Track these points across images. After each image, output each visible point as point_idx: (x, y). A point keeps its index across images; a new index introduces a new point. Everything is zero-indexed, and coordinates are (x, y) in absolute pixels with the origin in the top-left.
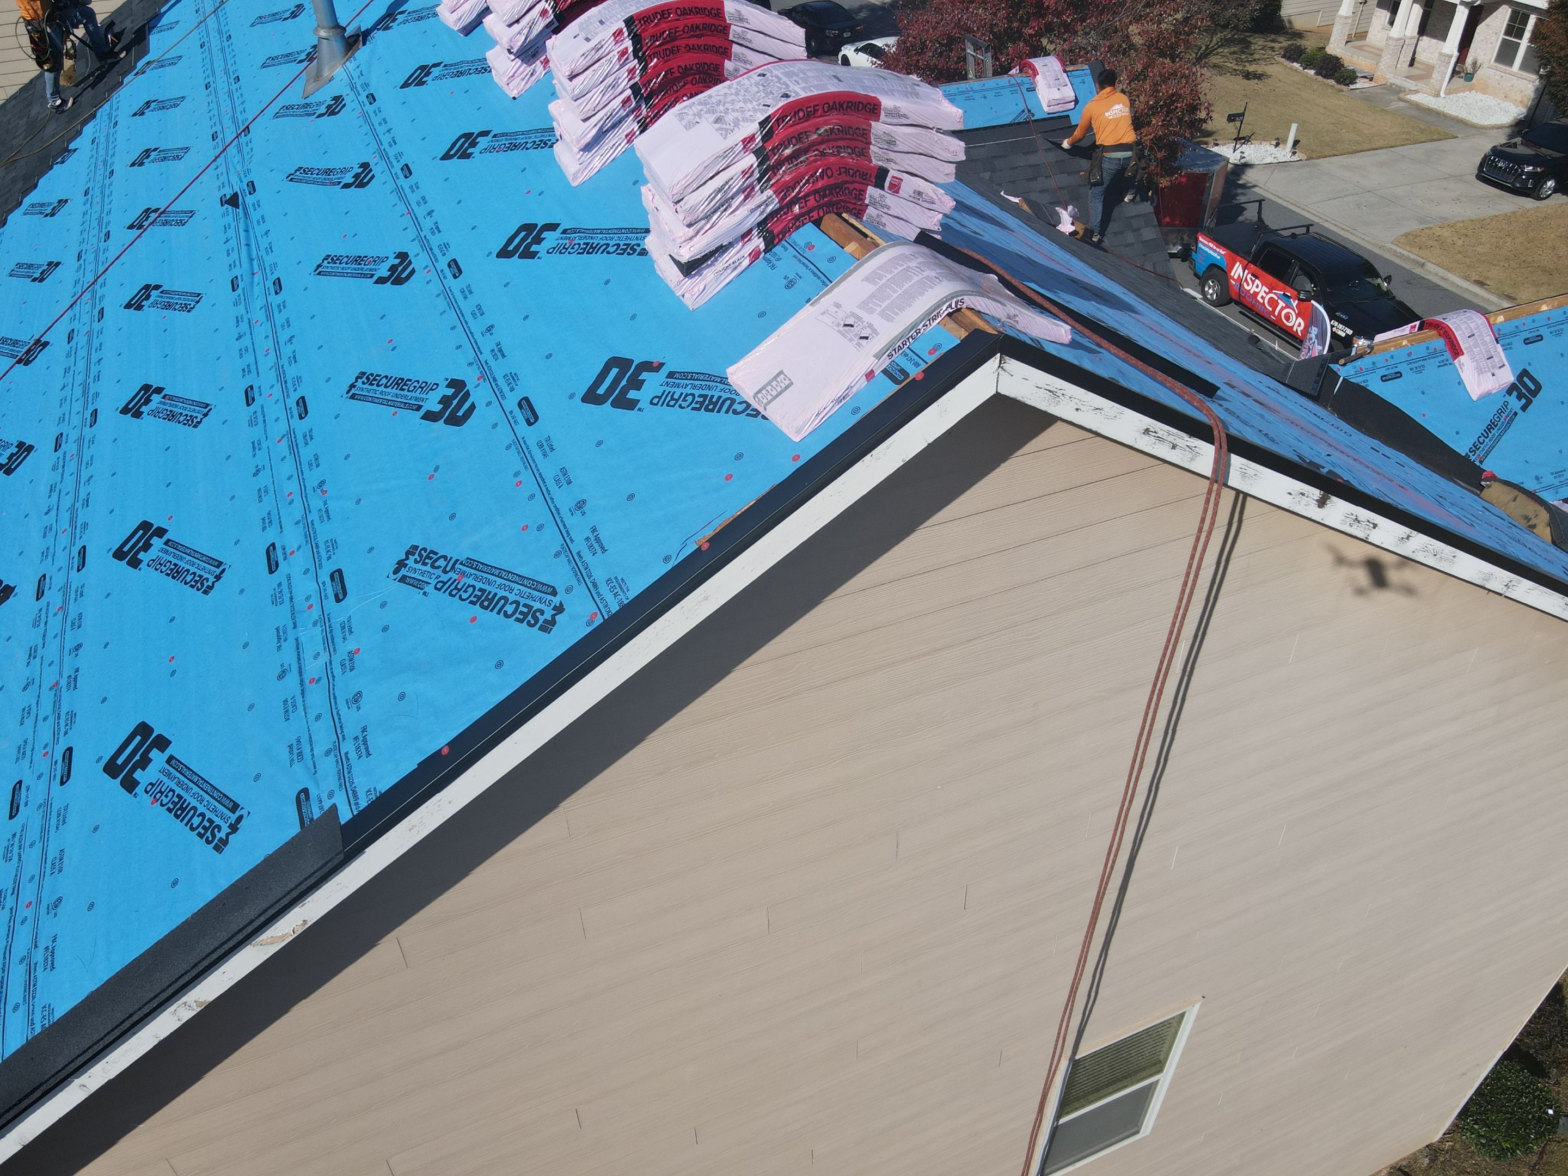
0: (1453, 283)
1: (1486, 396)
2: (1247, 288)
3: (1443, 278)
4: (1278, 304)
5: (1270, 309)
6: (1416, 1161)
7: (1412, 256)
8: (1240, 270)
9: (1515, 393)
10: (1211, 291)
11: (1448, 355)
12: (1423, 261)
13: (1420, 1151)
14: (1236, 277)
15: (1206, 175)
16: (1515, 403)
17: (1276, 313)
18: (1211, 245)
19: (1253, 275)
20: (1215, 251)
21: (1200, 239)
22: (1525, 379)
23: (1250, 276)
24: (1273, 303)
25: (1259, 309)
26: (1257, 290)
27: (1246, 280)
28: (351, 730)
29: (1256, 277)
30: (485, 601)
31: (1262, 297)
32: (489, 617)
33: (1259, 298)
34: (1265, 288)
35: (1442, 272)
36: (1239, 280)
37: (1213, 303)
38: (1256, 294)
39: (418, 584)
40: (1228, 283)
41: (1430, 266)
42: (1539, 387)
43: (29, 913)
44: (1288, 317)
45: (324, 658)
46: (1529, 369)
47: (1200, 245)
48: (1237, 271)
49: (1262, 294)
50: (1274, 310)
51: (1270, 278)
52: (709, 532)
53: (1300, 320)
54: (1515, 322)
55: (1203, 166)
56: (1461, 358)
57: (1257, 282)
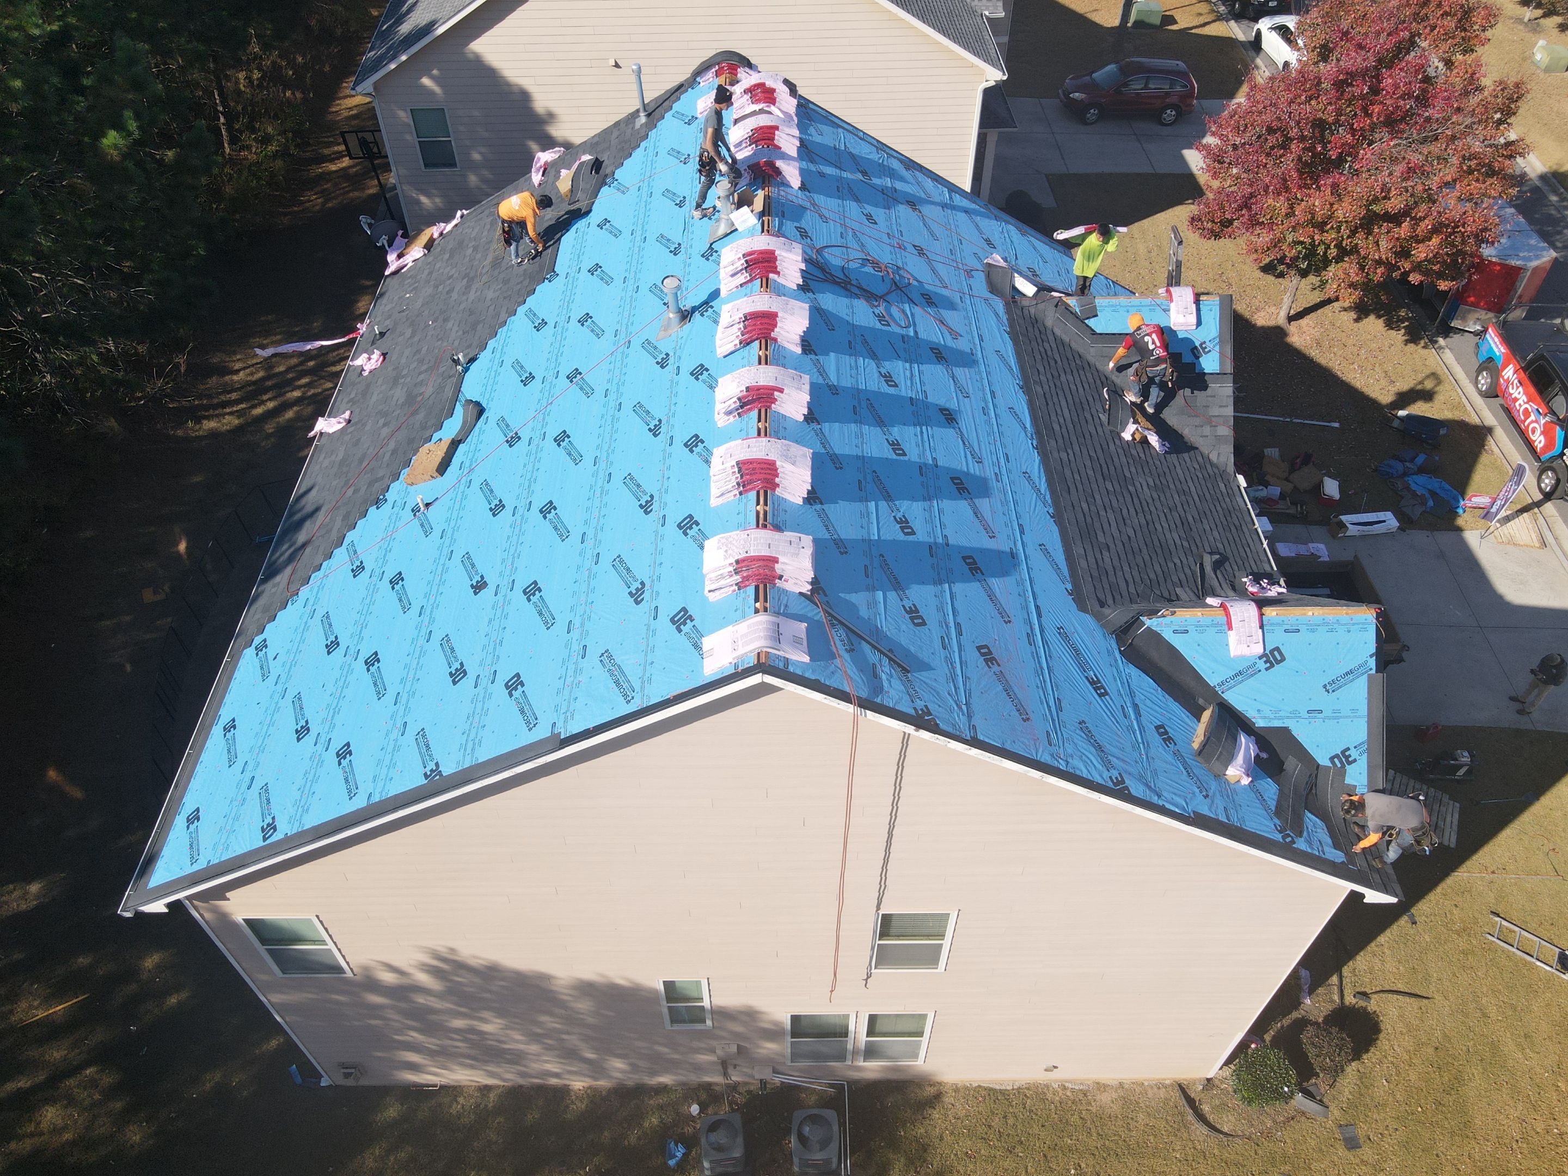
1: (1243, 657)
2: (1511, 391)
4: (1529, 416)
5: (1523, 418)
6: (1194, 1084)
8: (1511, 373)
9: (1265, 659)
10: (1483, 382)
11: (1226, 627)
13: (1200, 1080)
14: (1506, 377)
15: (1521, 269)
16: (1261, 665)
18: (1496, 340)
19: (1519, 382)
20: (1497, 346)
21: (1490, 330)
22: (1276, 653)
23: (1516, 381)
24: (1527, 413)
25: (1515, 414)
26: (1518, 397)
27: (1513, 384)
28: (571, 709)
29: (1521, 384)
30: (617, 683)
31: (1520, 405)
32: (616, 690)
33: (1517, 404)
34: (1524, 398)
36: (1508, 381)
37: (1481, 393)
38: (1516, 400)
39: (604, 666)
40: (1498, 380)
42: (1283, 659)
43: (476, 725)
44: (1533, 432)
45: (572, 679)
46: (1281, 648)
47: (1487, 336)
48: (1509, 372)
49: (1520, 401)
50: (1526, 419)
51: (1532, 390)
52: (675, 694)
53: (1542, 438)
54: (1282, 618)
55: (1524, 259)
56: (1230, 632)
57: (1521, 389)
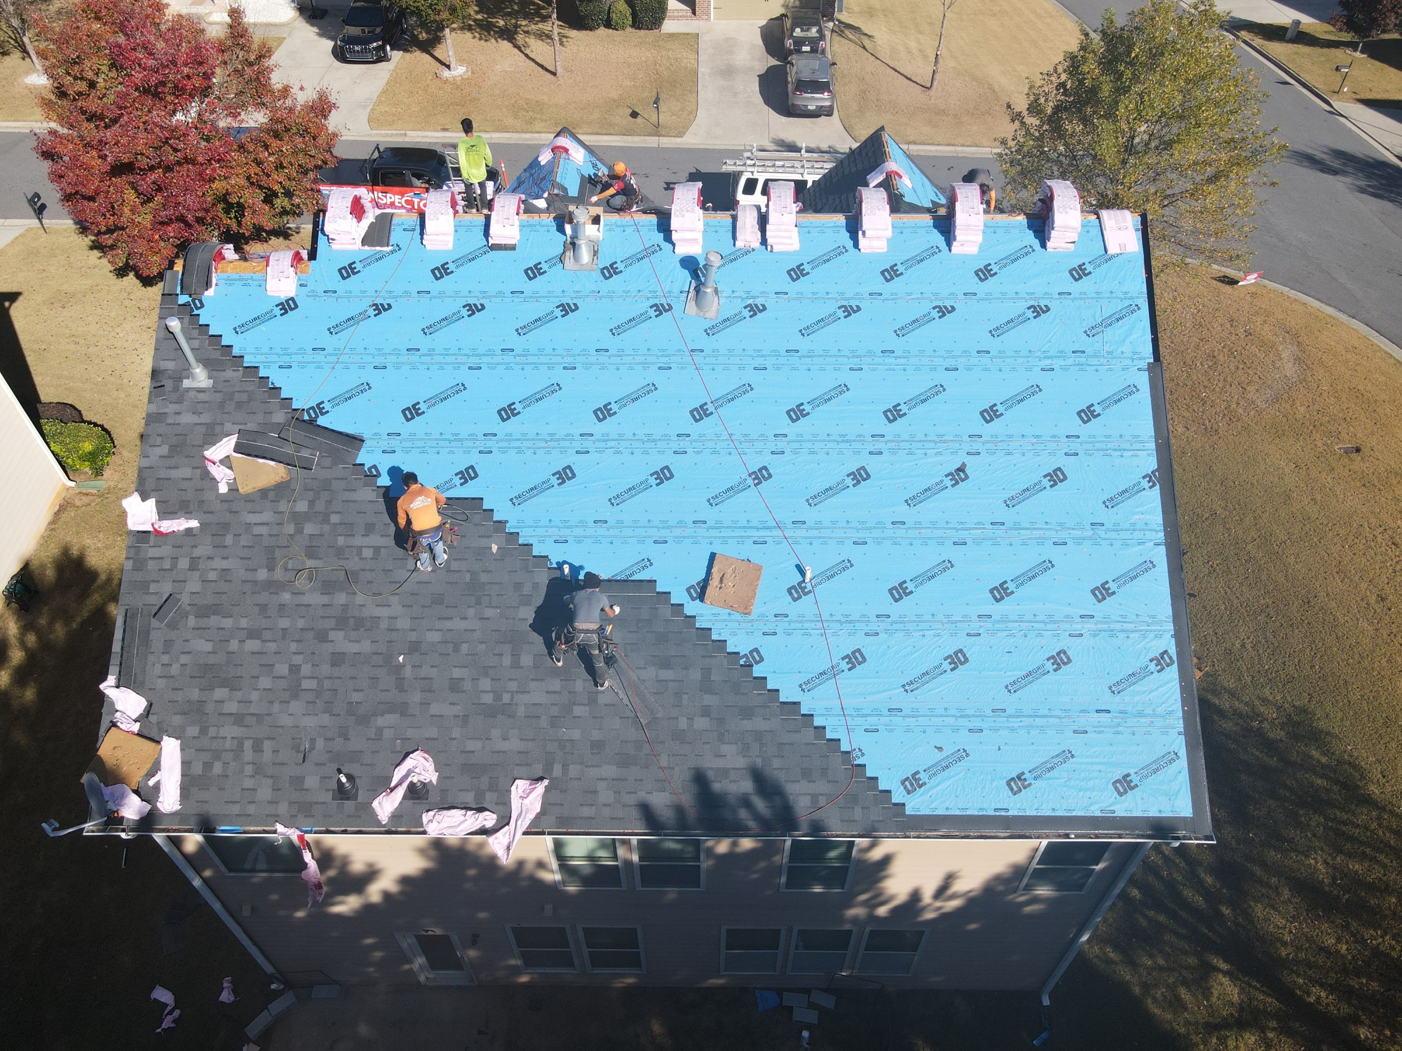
0: (432, 137)
3: (423, 137)
7: (395, 132)
12: (403, 132)
17: (416, 207)
19: (382, 192)
27: (379, 198)
35: (420, 133)
41: (409, 133)
